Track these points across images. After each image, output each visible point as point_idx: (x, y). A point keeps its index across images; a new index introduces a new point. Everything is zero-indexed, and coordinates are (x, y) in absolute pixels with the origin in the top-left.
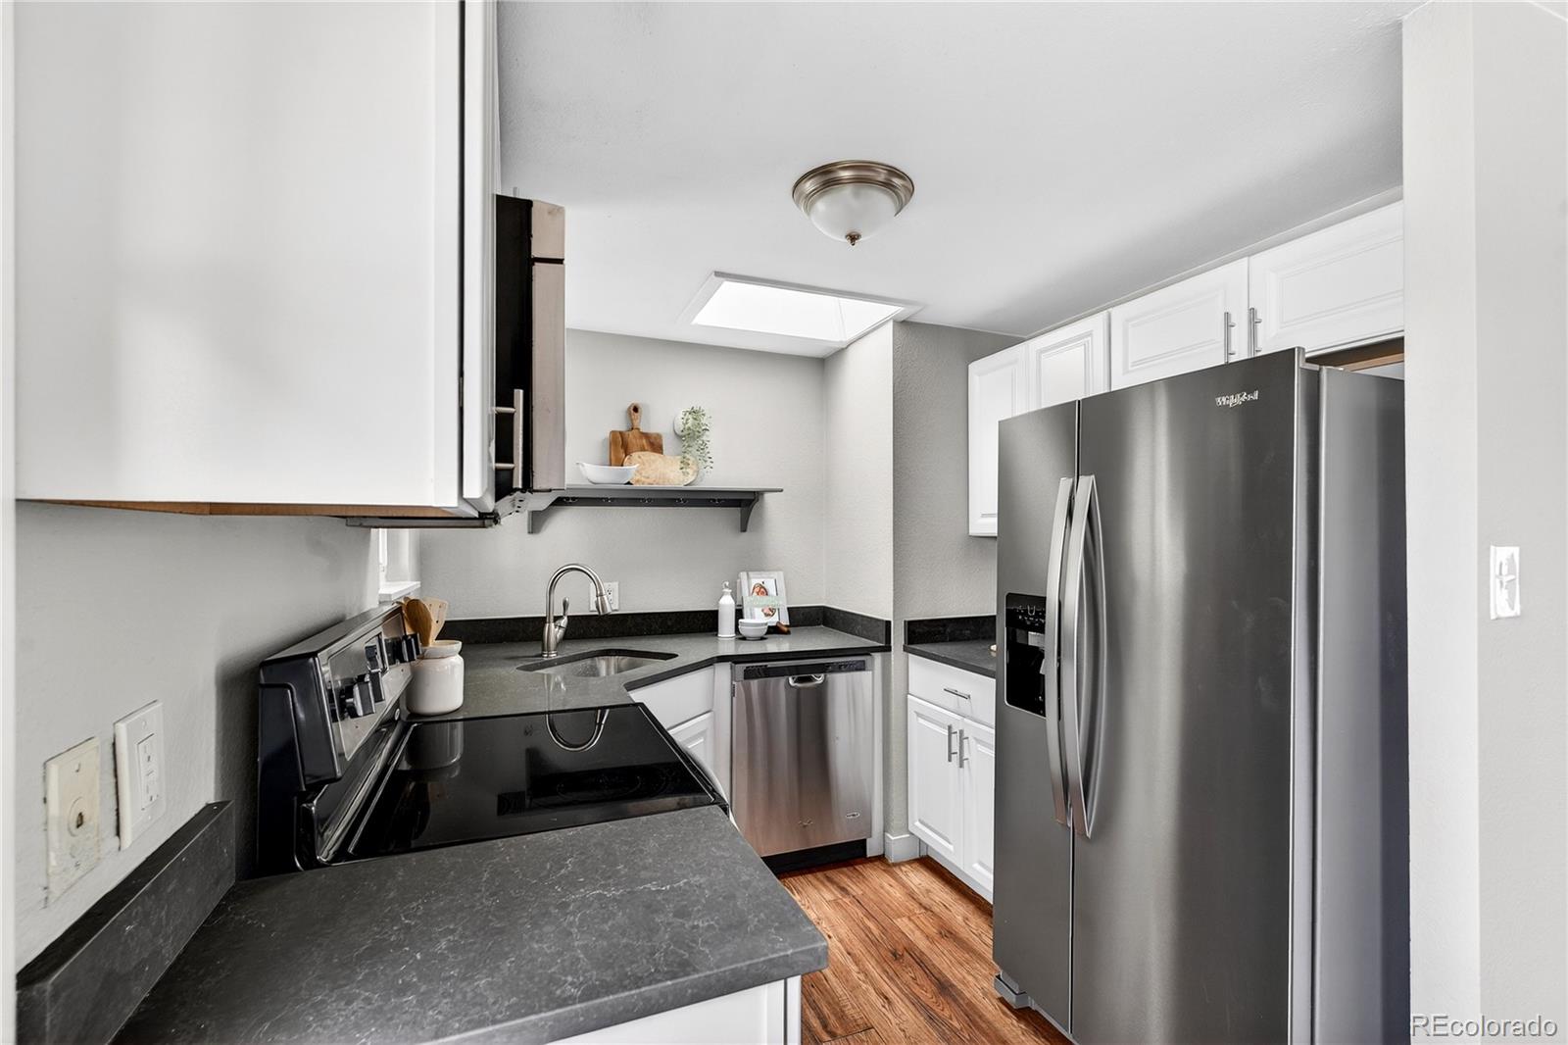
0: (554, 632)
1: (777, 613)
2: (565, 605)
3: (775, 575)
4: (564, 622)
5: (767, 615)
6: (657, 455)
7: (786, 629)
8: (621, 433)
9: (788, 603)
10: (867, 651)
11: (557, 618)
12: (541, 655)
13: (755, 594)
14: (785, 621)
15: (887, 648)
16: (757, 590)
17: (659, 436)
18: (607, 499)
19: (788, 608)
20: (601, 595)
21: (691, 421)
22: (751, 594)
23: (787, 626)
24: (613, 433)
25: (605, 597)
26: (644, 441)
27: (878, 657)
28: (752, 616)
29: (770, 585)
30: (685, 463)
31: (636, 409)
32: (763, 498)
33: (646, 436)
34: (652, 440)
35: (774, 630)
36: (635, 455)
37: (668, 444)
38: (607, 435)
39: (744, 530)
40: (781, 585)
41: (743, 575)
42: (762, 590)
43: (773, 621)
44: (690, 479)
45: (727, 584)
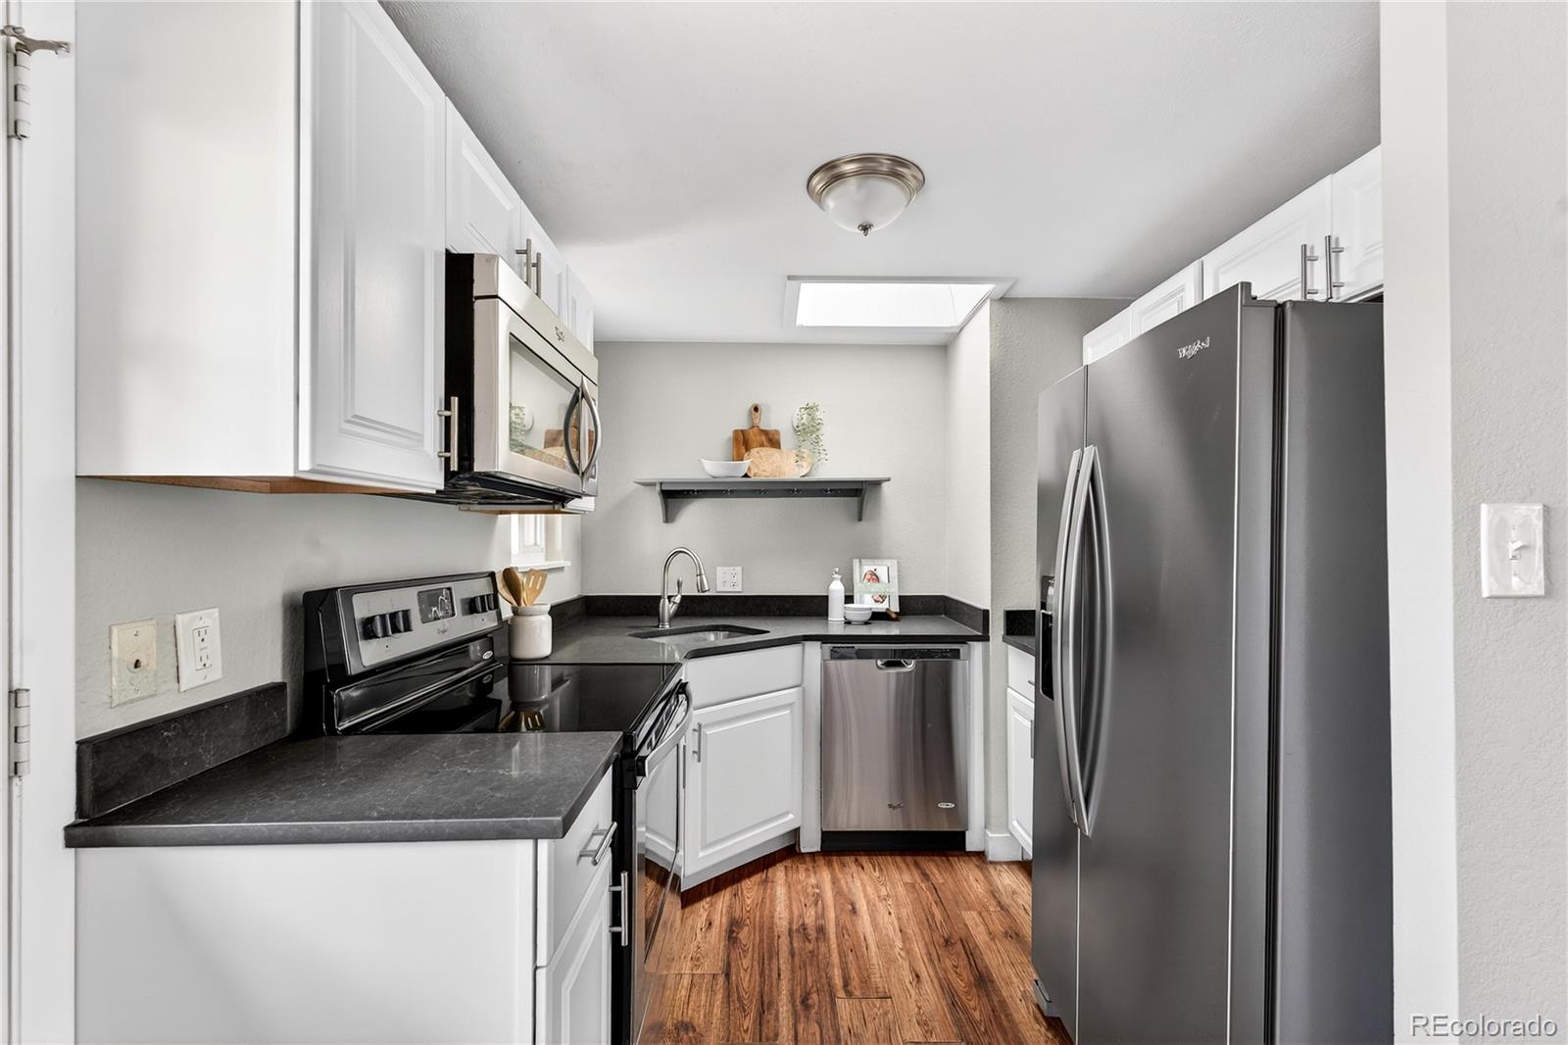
0: (668, 608)
1: (887, 599)
2: (679, 584)
3: (889, 562)
4: (678, 599)
5: (876, 601)
6: (773, 450)
7: (894, 616)
8: (742, 431)
9: (900, 588)
10: (964, 640)
11: (669, 597)
12: (658, 627)
13: (866, 581)
14: (895, 608)
15: (984, 638)
16: (868, 576)
17: (777, 432)
18: (727, 491)
19: (900, 597)
20: (700, 575)
21: (805, 416)
22: (862, 581)
23: (896, 613)
24: (736, 432)
25: (704, 577)
26: (763, 438)
27: (977, 648)
28: (861, 602)
29: (882, 572)
30: (800, 457)
31: (756, 409)
32: (880, 488)
33: (765, 433)
34: (771, 436)
35: (877, 616)
36: (754, 451)
37: (786, 439)
38: (730, 434)
39: (860, 520)
40: (894, 574)
41: (856, 563)
42: (874, 577)
43: (882, 607)
44: (805, 471)
45: (837, 570)
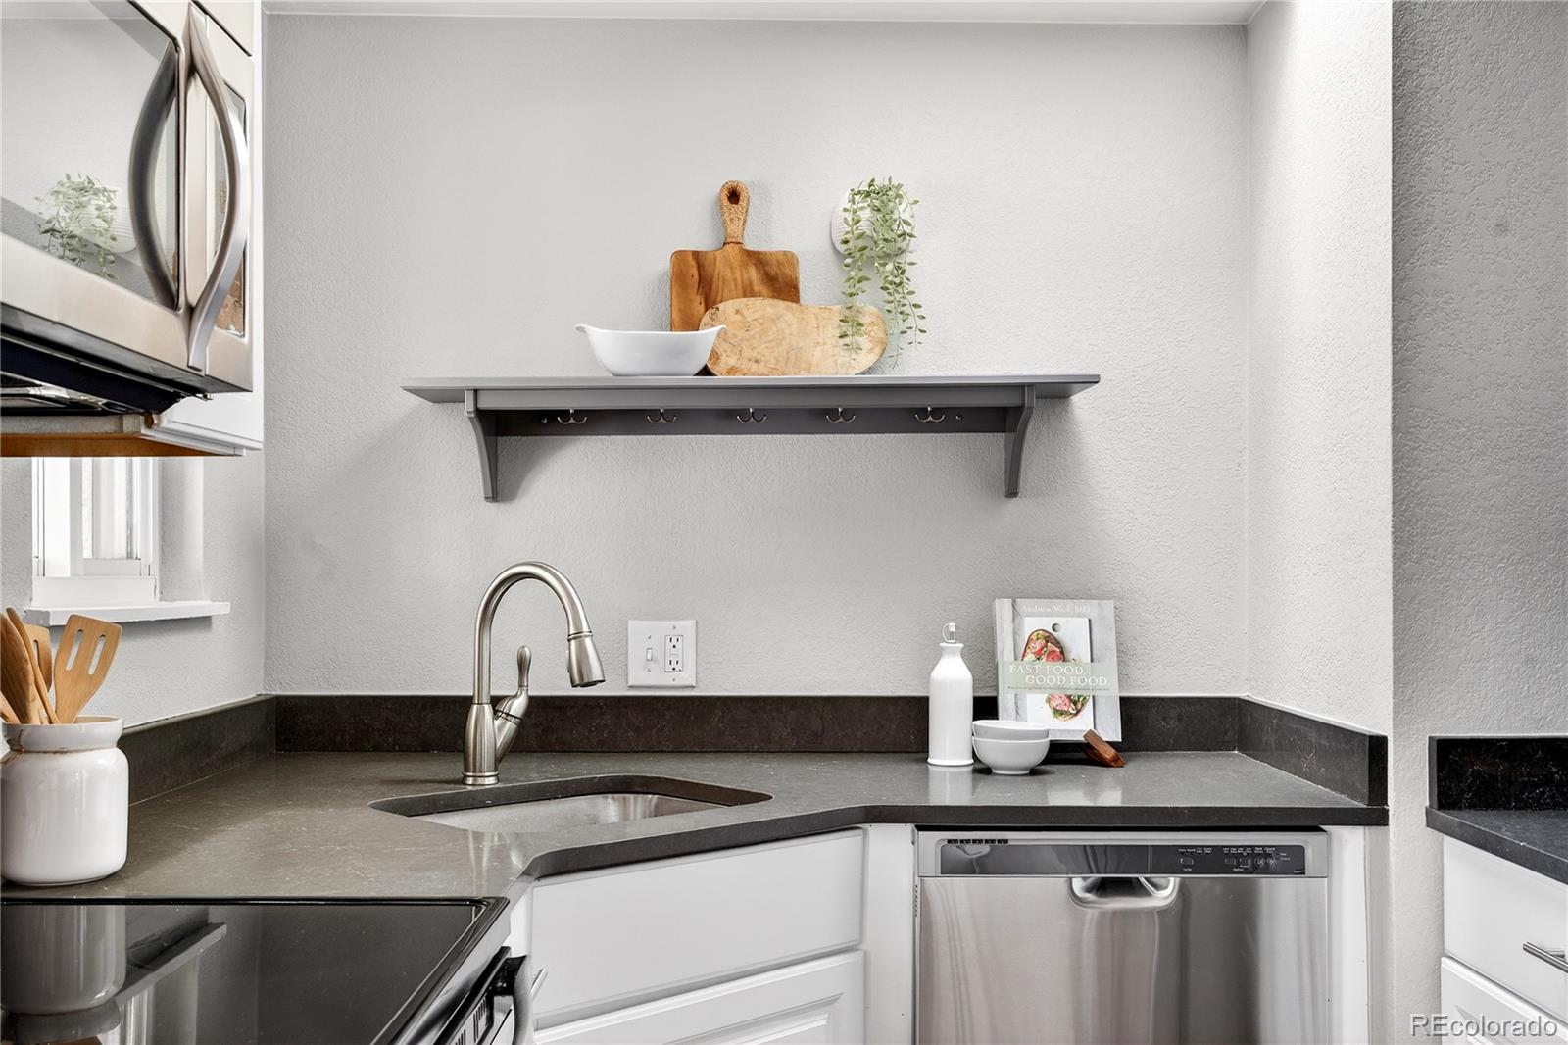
0: (490, 731)
1: (1088, 708)
2: (523, 665)
3: (1090, 607)
4: (518, 706)
5: (1059, 712)
6: (782, 305)
7: (1109, 753)
8: (696, 254)
9: (1123, 678)
10: (1312, 821)
11: (495, 701)
12: (462, 782)
13: (1030, 657)
14: (1111, 730)
15: (1375, 815)
16: (1037, 645)
17: (789, 259)
18: (653, 412)
19: (1124, 701)
20: (578, 636)
21: (866, 214)
22: (1019, 657)
23: (1112, 744)
24: (679, 256)
25: (588, 642)
26: (753, 274)
27: (1350, 843)
28: (1018, 714)
29: (1074, 634)
30: (851, 322)
31: (734, 196)
32: (1066, 408)
33: (757, 259)
34: (773, 270)
35: (1064, 754)
36: (727, 307)
37: (816, 277)
38: (665, 264)
39: (1012, 492)
40: (1107, 639)
41: (1003, 608)
42: (1052, 647)
43: (1074, 729)
44: (866, 359)
45: (952, 627)
